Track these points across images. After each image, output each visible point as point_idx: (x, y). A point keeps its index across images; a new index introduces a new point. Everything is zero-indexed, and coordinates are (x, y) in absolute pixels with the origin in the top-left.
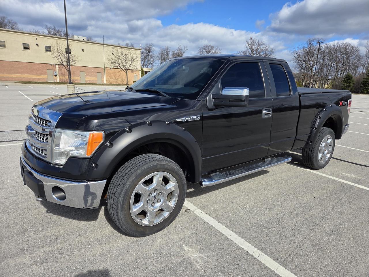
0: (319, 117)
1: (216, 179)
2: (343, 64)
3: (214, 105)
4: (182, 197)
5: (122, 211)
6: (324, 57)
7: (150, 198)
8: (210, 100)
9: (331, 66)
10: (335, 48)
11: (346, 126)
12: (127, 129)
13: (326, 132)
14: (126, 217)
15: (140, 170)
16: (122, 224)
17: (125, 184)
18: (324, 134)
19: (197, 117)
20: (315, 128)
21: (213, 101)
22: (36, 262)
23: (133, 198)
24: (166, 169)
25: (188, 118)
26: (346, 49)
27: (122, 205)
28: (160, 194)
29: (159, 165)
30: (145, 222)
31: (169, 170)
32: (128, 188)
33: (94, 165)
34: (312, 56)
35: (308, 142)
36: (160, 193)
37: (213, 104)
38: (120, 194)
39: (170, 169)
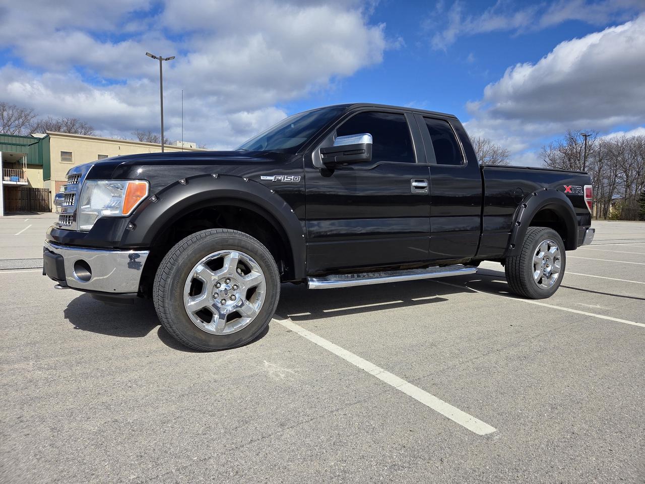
0: (524, 205)
1: (333, 279)
2: (638, 173)
3: (324, 163)
4: (272, 296)
5: (170, 300)
6: (600, 161)
7: (217, 291)
8: (317, 156)
9: (616, 176)
10: (619, 144)
11: (587, 231)
12: (183, 181)
13: (542, 232)
14: (177, 311)
15: (201, 242)
16: (170, 320)
17: (176, 260)
18: (538, 236)
19: (294, 177)
20: (519, 223)
21: (323, 157)
22: (40, 369)
23: (188, 283)
24: (243, 247)
25: (280, 178)
26: (640, 146)
27: (172, 291)
28: (235, 287)
29: (231, 239)
30: (210, 328)
31: (247, 249)
32: (181, 266)
33: (131, 226)
34: (578, 160)
35: (509, 246)
36: (235, 285)
37: (321, 162)
38: (168, 274)
39: (250, 248)
